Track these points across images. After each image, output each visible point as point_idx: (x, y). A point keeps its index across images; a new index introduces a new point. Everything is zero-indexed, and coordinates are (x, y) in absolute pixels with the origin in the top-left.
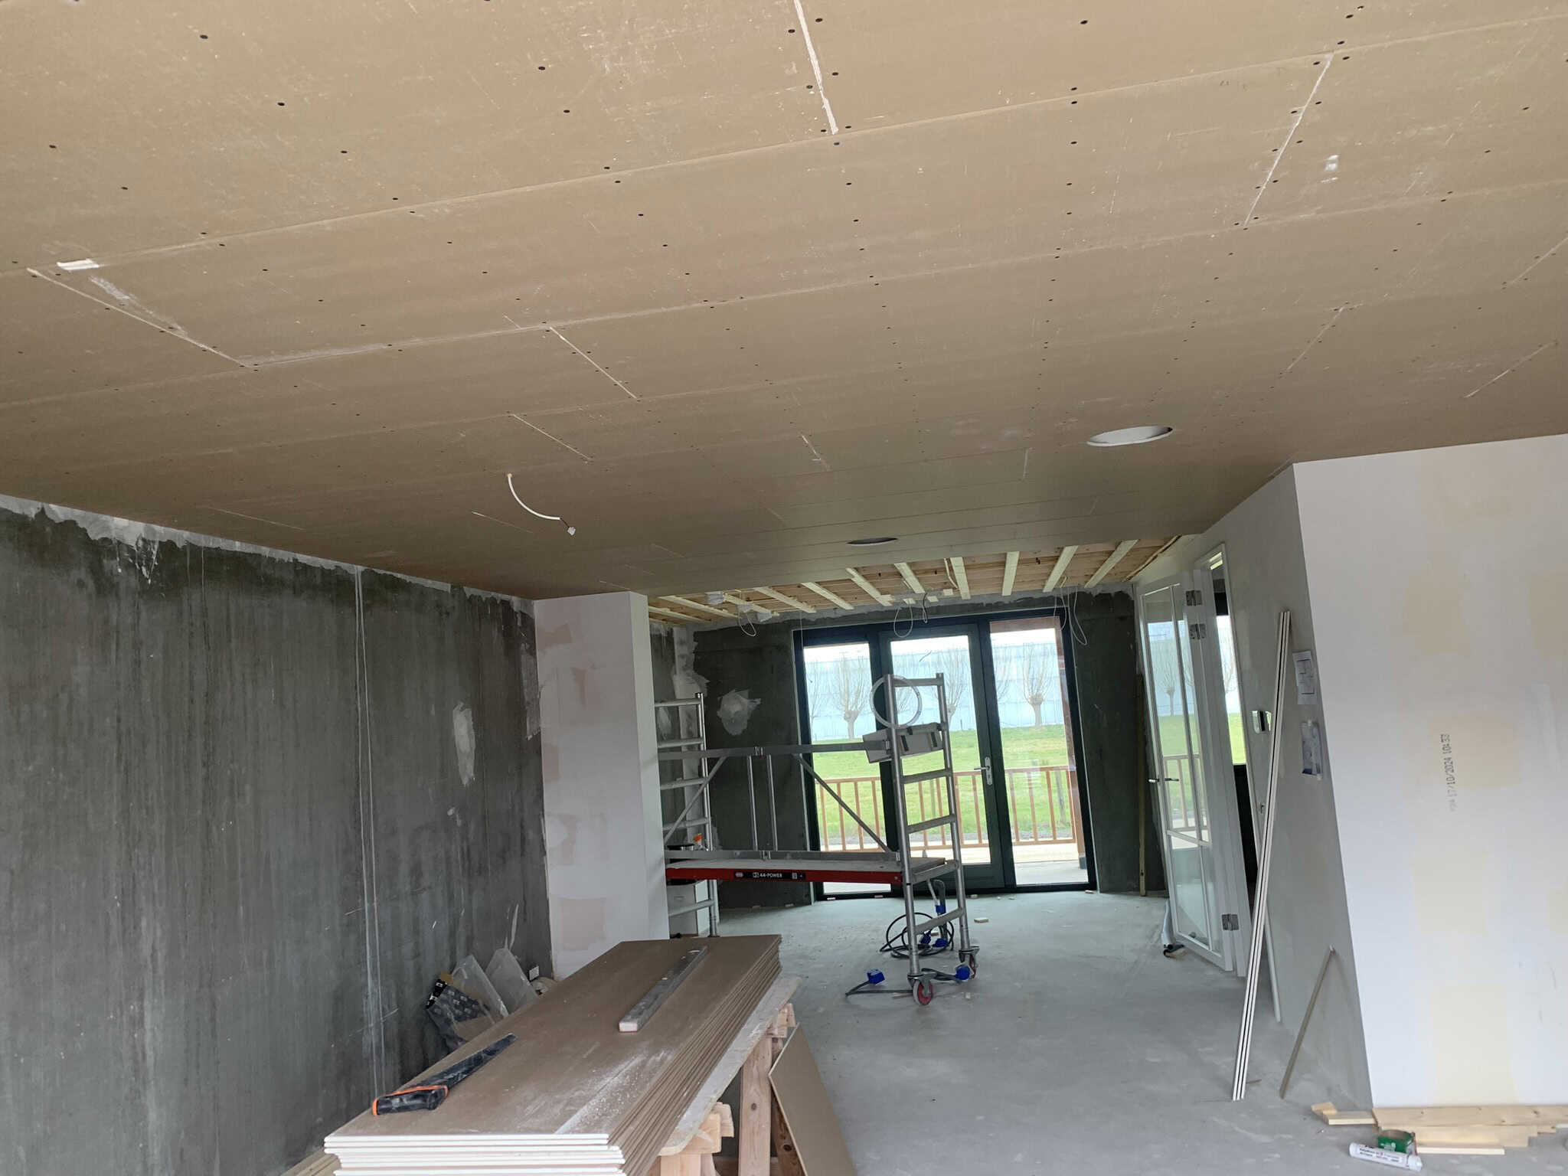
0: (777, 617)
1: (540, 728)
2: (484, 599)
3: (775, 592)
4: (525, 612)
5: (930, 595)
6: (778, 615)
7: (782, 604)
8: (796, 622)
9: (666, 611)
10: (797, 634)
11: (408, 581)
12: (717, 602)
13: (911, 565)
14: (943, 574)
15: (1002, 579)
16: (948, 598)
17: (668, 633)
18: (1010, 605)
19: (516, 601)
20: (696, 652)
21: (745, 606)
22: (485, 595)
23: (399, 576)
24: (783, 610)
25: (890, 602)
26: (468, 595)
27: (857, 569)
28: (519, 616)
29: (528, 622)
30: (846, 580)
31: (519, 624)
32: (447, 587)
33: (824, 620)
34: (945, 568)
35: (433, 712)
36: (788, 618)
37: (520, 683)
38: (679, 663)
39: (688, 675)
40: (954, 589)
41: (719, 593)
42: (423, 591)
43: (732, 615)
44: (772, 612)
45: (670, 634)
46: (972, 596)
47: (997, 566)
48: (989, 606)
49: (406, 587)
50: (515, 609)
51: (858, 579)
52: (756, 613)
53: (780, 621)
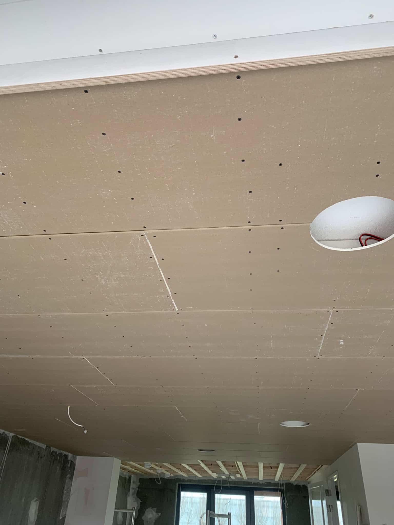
0: (172, 476)
1: (66, 514)
2: (58, 453)
3: (171, 466)
4: (73, 461)
5: (232, 476)
6: (173, 475)
7: (174, 471)
8: (178, 480)
9: (129, 468)
10: (179, 485)
11: (30, 442)
12: (148, 467)
13: (223, 462)
14: (235, 468)
15: (258, 473)
16: (238, 478)
17: (129, 477)
18: (263, 485)
19: (70, 456)
20: (139, 488)
21: (160, 470)
22: (58, 451)
23: (27, 439)
24: (175, 474)
25: (216, 476)
26: (52, 451)
27: (202, 461)
28: (70, 462)
29: (73, 465)
30: (197, 465)
31: (69, 466)
32: (44, 446)
33: (190, 481)
34: (236, 465)
35: (23, 500)
36: (177, 478)
37: (63, 492)
38: (131, 491)
39: (134, 497)
40: (240, 474)
41: (149, 463)
42: (34, 447)
43: (155, 473)
44: (171, 474)
45: (130, 478)
46: (248, 479)
47: (256, 467)
48: (254, 484)
49: (28, 444)
50: (69, 459)
51: (203, 465)
52: (164, 473)
53: (174, 478)
